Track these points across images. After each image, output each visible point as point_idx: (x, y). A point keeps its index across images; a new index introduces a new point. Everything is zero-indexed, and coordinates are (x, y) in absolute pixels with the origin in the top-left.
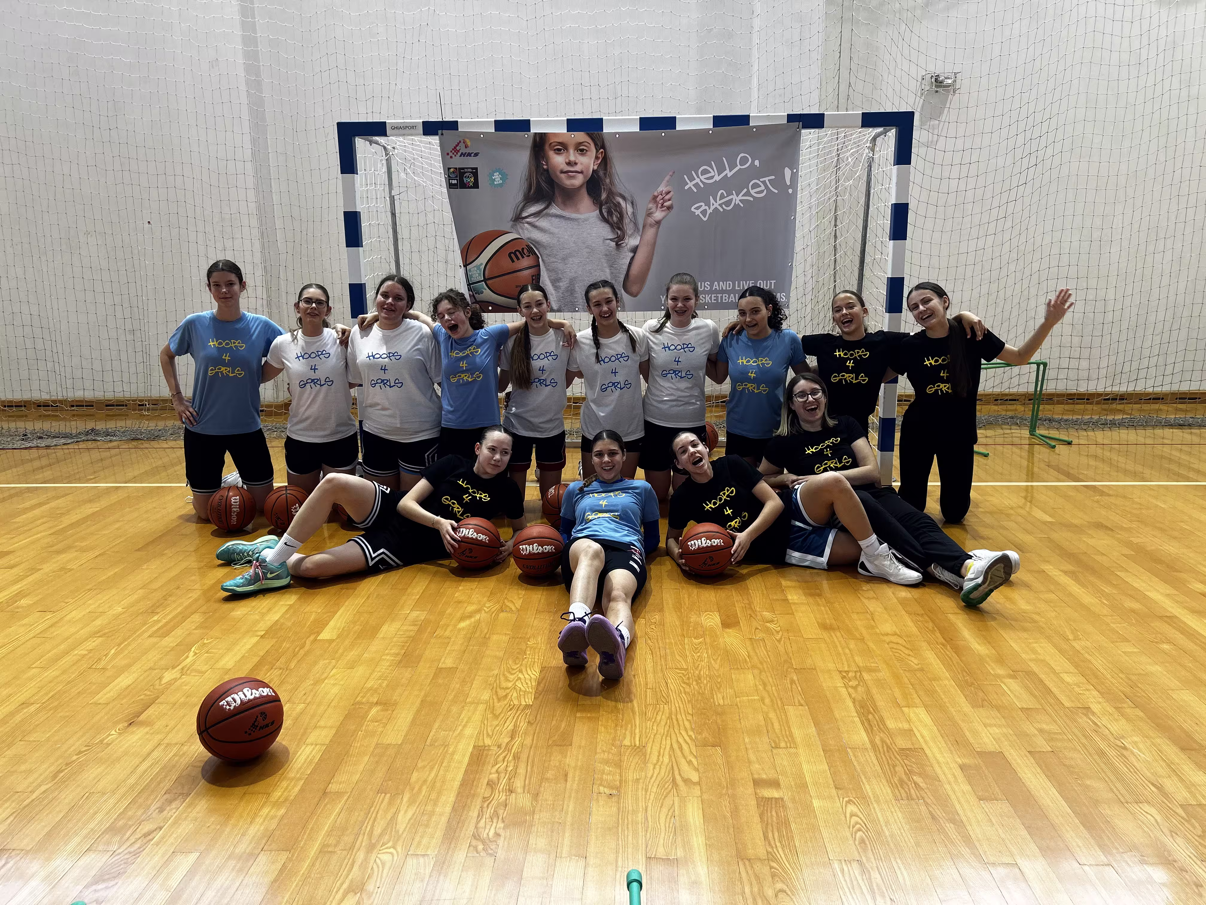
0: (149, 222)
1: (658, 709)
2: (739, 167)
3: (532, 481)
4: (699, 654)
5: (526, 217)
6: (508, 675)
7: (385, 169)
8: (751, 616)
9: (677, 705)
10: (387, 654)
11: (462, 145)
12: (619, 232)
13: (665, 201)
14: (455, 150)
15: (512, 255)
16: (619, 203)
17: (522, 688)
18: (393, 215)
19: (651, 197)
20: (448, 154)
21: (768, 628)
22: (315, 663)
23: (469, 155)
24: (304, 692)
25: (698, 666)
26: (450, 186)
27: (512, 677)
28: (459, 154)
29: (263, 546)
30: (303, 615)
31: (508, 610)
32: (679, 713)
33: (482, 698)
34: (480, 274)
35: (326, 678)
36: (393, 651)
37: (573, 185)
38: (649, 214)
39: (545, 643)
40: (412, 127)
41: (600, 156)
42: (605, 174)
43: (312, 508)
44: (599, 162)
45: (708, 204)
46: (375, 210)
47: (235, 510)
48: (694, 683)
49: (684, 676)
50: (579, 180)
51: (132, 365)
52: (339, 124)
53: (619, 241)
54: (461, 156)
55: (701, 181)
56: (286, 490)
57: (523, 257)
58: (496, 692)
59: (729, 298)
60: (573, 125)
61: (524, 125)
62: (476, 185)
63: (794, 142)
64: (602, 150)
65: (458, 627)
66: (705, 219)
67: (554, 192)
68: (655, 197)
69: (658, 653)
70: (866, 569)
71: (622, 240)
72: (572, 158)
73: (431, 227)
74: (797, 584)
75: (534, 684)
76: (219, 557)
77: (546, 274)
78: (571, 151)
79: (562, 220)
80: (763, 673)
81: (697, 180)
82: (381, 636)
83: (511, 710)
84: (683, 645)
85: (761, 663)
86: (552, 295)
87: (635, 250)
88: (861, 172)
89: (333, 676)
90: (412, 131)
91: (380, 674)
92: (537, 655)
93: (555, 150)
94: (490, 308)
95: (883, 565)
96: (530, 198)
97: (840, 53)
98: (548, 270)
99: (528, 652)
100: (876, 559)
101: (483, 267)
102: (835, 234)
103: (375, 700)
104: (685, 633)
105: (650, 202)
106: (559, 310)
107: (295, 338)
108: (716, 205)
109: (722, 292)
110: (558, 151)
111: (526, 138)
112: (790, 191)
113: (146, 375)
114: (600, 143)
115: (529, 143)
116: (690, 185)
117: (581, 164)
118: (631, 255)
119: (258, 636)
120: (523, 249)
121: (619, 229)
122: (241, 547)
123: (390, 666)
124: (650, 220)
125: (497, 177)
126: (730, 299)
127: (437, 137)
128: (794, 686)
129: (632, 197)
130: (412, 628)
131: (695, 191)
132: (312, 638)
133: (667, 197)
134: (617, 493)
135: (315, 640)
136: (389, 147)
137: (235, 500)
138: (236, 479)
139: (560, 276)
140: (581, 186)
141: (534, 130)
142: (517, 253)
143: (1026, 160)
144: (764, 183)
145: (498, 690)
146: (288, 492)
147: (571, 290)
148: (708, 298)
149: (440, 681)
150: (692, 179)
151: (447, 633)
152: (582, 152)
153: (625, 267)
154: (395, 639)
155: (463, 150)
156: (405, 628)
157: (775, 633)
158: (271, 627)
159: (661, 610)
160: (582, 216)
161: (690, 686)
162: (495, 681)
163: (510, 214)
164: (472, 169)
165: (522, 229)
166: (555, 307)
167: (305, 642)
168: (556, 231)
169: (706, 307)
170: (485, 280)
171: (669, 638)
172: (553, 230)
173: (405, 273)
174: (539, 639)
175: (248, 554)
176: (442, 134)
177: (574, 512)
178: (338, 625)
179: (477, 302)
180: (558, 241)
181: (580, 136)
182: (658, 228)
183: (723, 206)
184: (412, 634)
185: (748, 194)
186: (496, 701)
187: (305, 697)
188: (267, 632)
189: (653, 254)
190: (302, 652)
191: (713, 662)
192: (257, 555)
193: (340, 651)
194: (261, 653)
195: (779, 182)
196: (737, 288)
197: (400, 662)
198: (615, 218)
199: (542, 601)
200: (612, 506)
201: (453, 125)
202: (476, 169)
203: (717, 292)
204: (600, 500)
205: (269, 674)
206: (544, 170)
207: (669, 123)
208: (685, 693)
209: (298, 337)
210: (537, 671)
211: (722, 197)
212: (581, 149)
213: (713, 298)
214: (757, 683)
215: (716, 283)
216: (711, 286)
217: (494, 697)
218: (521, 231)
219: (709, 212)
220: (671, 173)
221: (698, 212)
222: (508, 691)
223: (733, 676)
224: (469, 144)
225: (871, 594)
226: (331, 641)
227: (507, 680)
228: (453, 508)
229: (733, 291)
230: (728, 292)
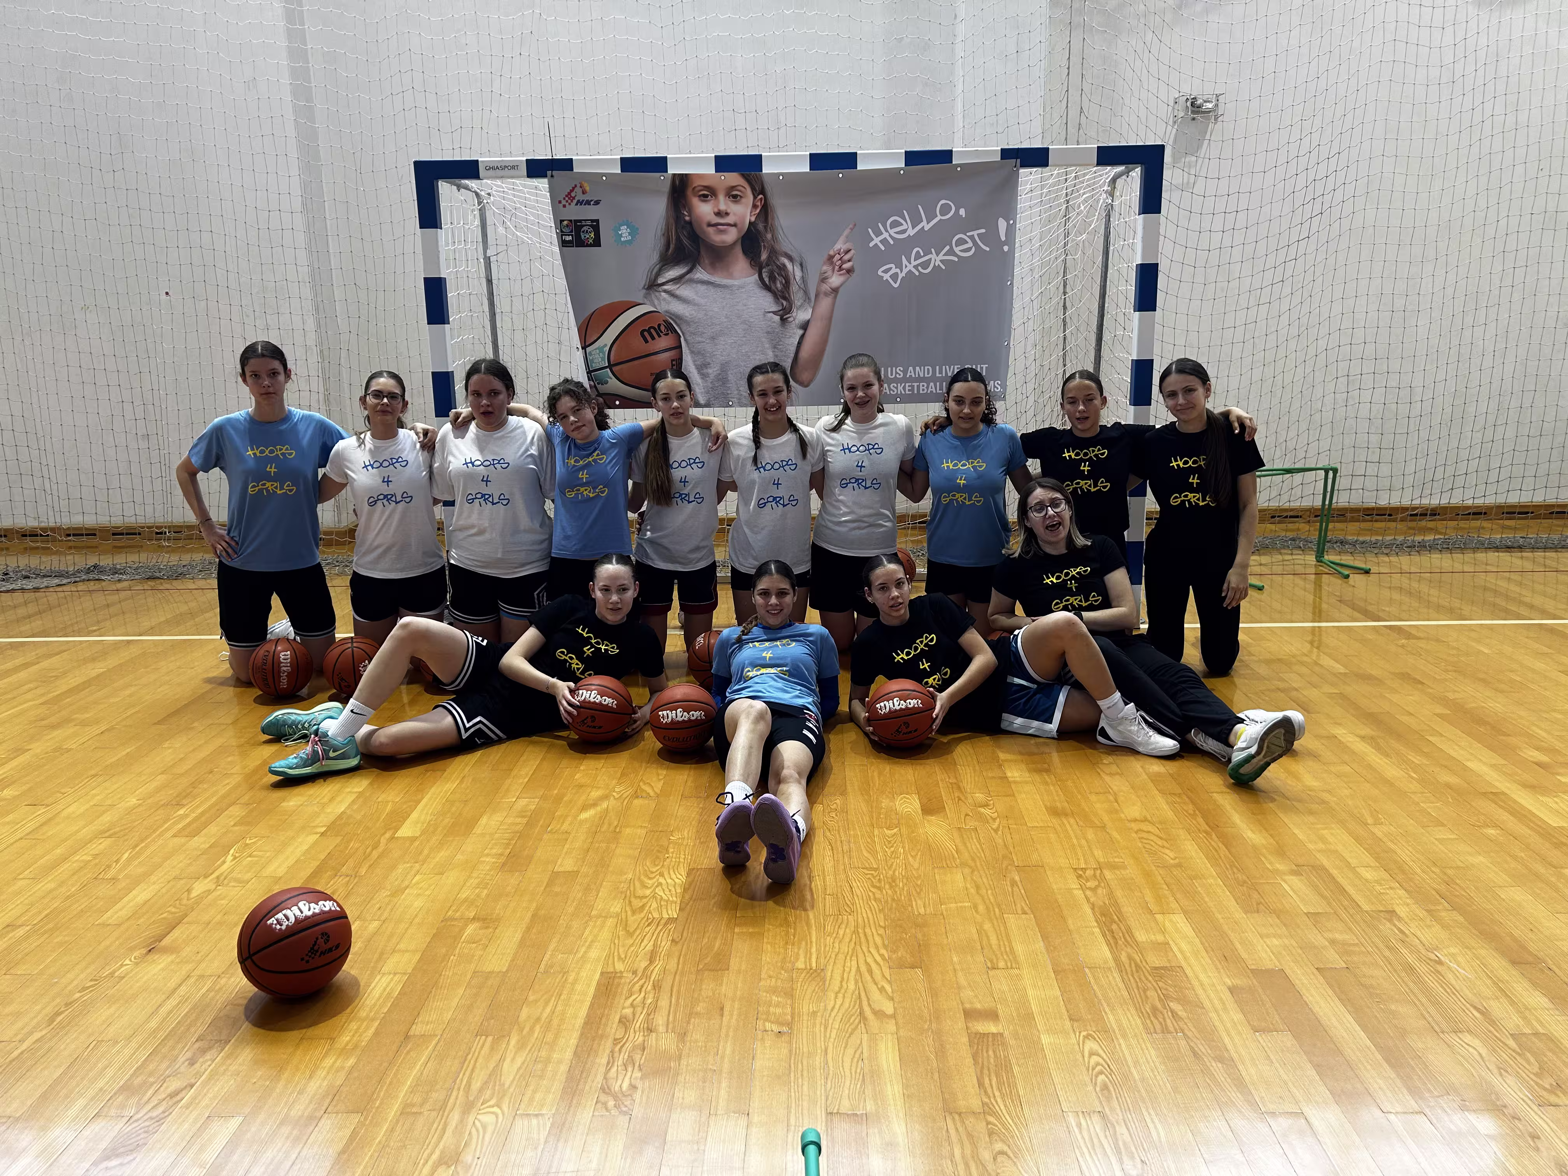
0: (167, 293)
1: (840, 921)
2: (939, 217)
3: (675, 628)
4: (892, 849)
5: (663, 284)
6: (646, 880)
7: (477, 222)
8: (960, 799)
9: (865, 915)
10: (488, 855)
11: (578, 190)
12: (785, 303)
13: (843, 263)
14: (570, 196)
15: (646, 333)
16: (784, 265)
17: (664, 896)
18: (489, 282)
19: (826, 257)
20: (560, 202)
21: (981, 814)
22: (393, 867)
23: (588, 203)
24: (378, 906)
25: (892, 865)
26: (564, 244)
27: (650, 882)
28: (575, 201)
29: (322, 716)
30: (376, 805)
31: (644, 795)
32: (867, 926)
33: (612, 910)
34: (603, 359)
35: (407, 887)
36: (494, 851)
37: (724, 242)
38: (823, 280)
39: (694, 838)
40: (513, 167)
41: (759, 204)
42: (765, 227)
43: (386, 664)
44: (758, 211)
45: (900, 266)
46: (465, 276)
47: (286, 668)
48: (887, 886)
49: (874, 877)
50: (731, 236)
51: (147, 482)
52: (417, 164)
53: (784, 315)
54: (577, 204)
55: (890, 236)
56: (352, 642)
57: (659, 336)
58: (630, 902)
59: (927, 388)
60: (723, 163)
61: (659, 164)
62: (597, 243)
63: (1010, 184)
64: (761, 196)
65: (579, 818)
66: (896, 286)
67: (699, 252)
68: (831, 257)
69: (840, 849)
70: (1108, 738)
71: (789, 313)
72: (723, 207)
73: (538, 298)
74: (1019, 757)
75: (679, 891)
76: (264, 731)
77: (689, 357)
78: (721, 197)
79: (711, 287)
80: (976, 873)
81: (885, 235)
82: (479, 832)
83: (648, 925)
84: (871, 836)
85: (973, 859)
86: (698, 385)
87: (805, 326)
88: (1096, 223)
89: (417, 883)
90: (512, 172)
91: (477, 881)
92: (682, 853)
93: (700, 196)
94: (617, 403)
95: (1130, 731)
96: (667, 260)
97: (1068, 68)
98: (692, 352)
99: (671, 850)
100: (1120, 724)
101: (607, 348)
102: (1065, 303)
103: (472, 915)
104: (874, 822)
105: (824, 263)
106: (708, 405)
107: (361, 443)
108: (910, 267)
109: (920, 380)
110: (704, 198)
111: (662, 181)
112: (1006, 248)
113: (165, 494)
114: (758, 187)
115: (666, 187)
116: (877, 240)
117: (735, 214)
118: (801, 332)
119: (317, 833)
120: (659, 325)
121: (785, 298)
122: (293, 717)
123: (490, 870)
124: (825, 287)
125: (624, 231)
126: (930, 389)
127: (545, 180)
128: (1015, 889)
129: (801, 257)
130: (519, 820)
131: (883, 249)
132: (388, 835)
133: (847, 257)
134: (784, 641)
135: (392, 838)
136: (483, 193)
137: (285, 656)
138: (287, 629)
139: (708, 360)
140: (735, 243)
141: (671, 170)
142: (652, 330)
143: (1308, 208)
144: (972, 238)
145: (633, 899)
146: (355, 645)
147: (722, 379)
148: (900, 388)
149: (557, 889)
150: (878, 233)
151: (565, 826)
152: (735, 198)
153: (793, 349)
154: (497, 836)
155: (580, 197)
156: (510, 820)
157: (991, 821)
158: (333, 823)
159: (844, 793)
160: (736, 282)
161: (882, 891)
162: (629, 887)
163: (642, 280)
164: (592, 221)
165: (658, 299)
166: (702, 401)
167: (379, 841)
168: (702, 301)
169: (898, 400)
170: (610, 366)
171: (854, 829)
172: (698, 299)
173: (506, 359)
174: (686, 833)
175: (304, 728)
176: (552, 176)
177: (730, 666)
178: (423, 817)
179: (599, 395)
180: (706, 315)
181: (733, 178)
182: (835, 297)
183: (920, 268)
184: (519, 828)
185: (951, 252)
186: (629, 913)
187: (379, 913)
188: (329, 828)
189: (829, 331)
190: (375, 854)
191: (910, 859)
192: (315, 727)
193: (426, 852)
194: (323, 857)
195: (991, 236)
196: (938, 375)
197: (504, 865)
198: (779, 285)
199: (689, 783)
200: (778, 658)
201: (566, 165)
202: (597, 221)
203: (911, 380)
204: (763, 651)
205: (332, 883)
206: (685, 221)
207: (848, 160)
208: (875, 899)
209: (366, 442)
210: (683, 874)
211: (918, 256)
212: (733, 196)
213: (907, 388)
214: (968, 886)
215: (911, 368)
216: (905, 372)
217: (628, 909)
218: (656, 302)
219: (900, 276)
220: (851, 226)
221: (886, 277)
222: (645, 900)
223: (937, 877)
224: (588, 188)
225: (1114, 768)
226: (413, 839)
227: (644, 886)
228: (570, 664)
229: (933, 379)
230: (927, 380)
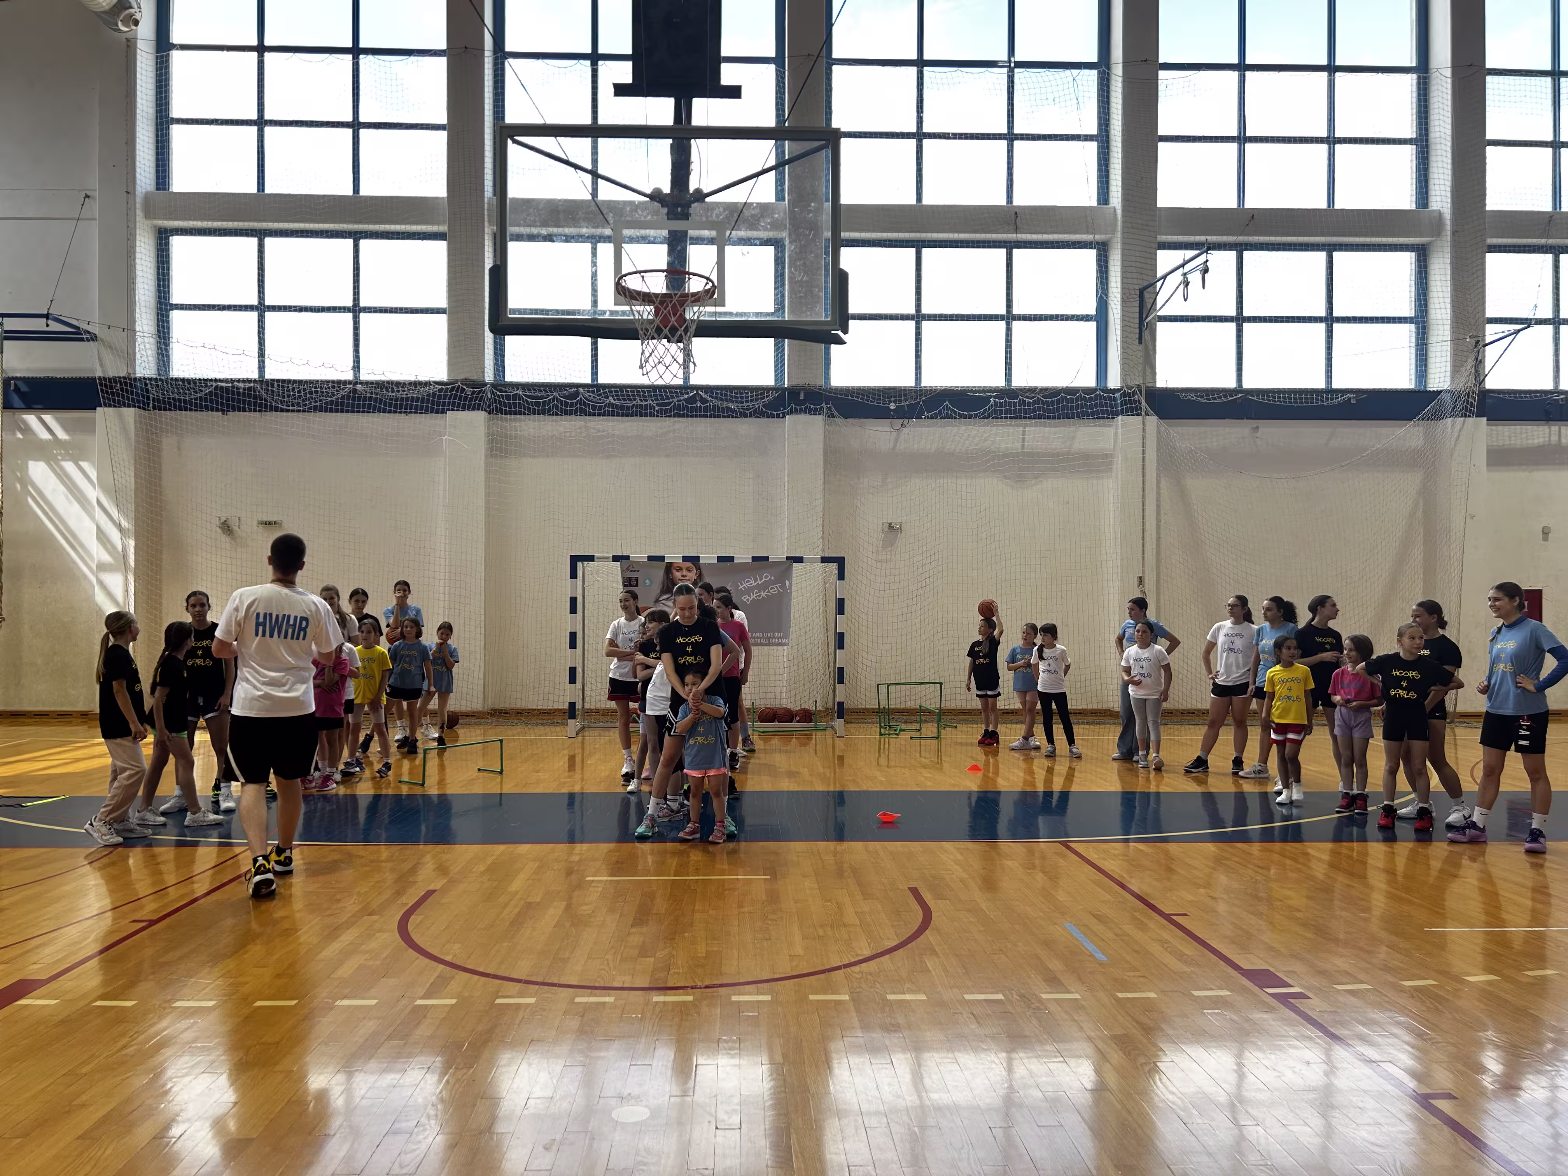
2: (764, 579)
5: (661, 601)
11: (631, 567)
14: (628, 569)
20: (624, 571)
23: (634, 571)
28: (630, 570)
40: (608, 558)
41: (698, 573)
44: (697, 575)
45: (750, 596)
52: (571, 558)
54: (630, 572)
55: (747, 585)
63: (790, 568)
64: (699, 570)
66: (749, 603)
67: (675, 589)
72: (684, 574)
78: (684, 570)
90: (607, 560)
93: (676, 570)
96: (663, 592)
108: (754, 597)
110: (678, 570)
111: (662, 565)
112: (788, 591)
114: (698, 567)
115: (664, 566)
117: (688, 576)
125: (648, 582)
127: (619, 563)
131: (744, 590)
144: (776, 587)
150: (742, 584)
155: (632, 569)
163: (654, 600)
164: (635, 577)
176: (622, 561)
181: (689, 564)
183: (758, 597)
185: (769, 592)
195: (783, 586)
201: (627, 558)
202: (637, 577)
206: (670, 578)
207: (731, 559)
211: (757, 593)
212: (689, 570)
219: (750, 600)
220: (732, 581)
221: (745, 600)
224: (634, 566)
229: (763, 637)
230: (761, 638)
